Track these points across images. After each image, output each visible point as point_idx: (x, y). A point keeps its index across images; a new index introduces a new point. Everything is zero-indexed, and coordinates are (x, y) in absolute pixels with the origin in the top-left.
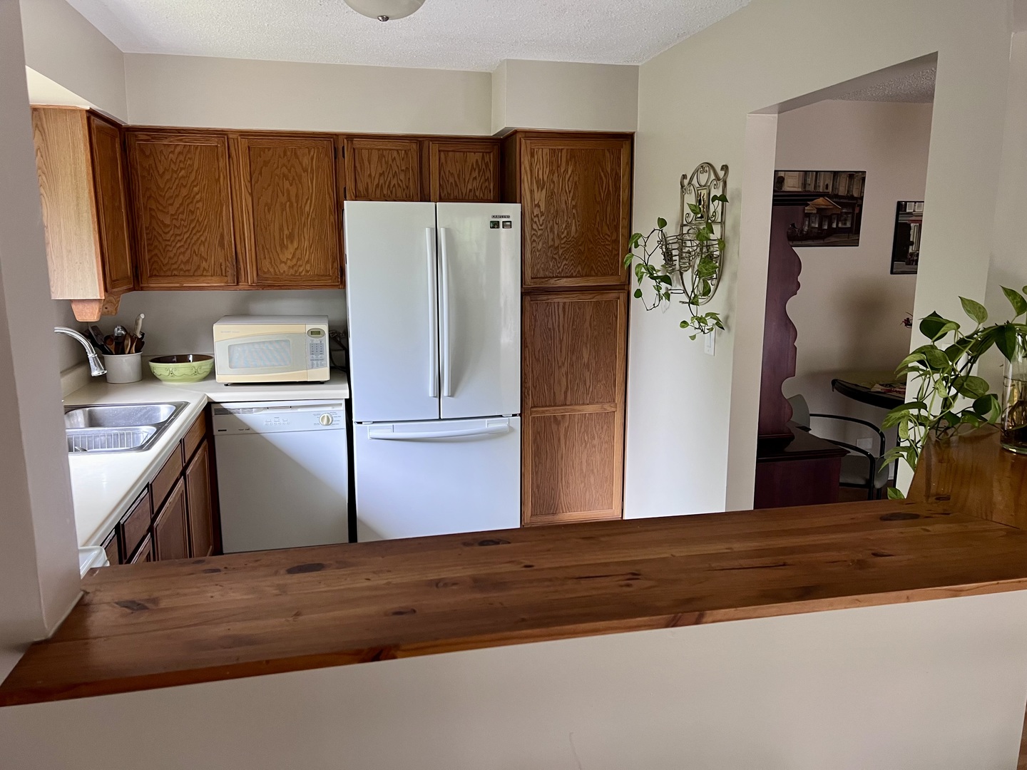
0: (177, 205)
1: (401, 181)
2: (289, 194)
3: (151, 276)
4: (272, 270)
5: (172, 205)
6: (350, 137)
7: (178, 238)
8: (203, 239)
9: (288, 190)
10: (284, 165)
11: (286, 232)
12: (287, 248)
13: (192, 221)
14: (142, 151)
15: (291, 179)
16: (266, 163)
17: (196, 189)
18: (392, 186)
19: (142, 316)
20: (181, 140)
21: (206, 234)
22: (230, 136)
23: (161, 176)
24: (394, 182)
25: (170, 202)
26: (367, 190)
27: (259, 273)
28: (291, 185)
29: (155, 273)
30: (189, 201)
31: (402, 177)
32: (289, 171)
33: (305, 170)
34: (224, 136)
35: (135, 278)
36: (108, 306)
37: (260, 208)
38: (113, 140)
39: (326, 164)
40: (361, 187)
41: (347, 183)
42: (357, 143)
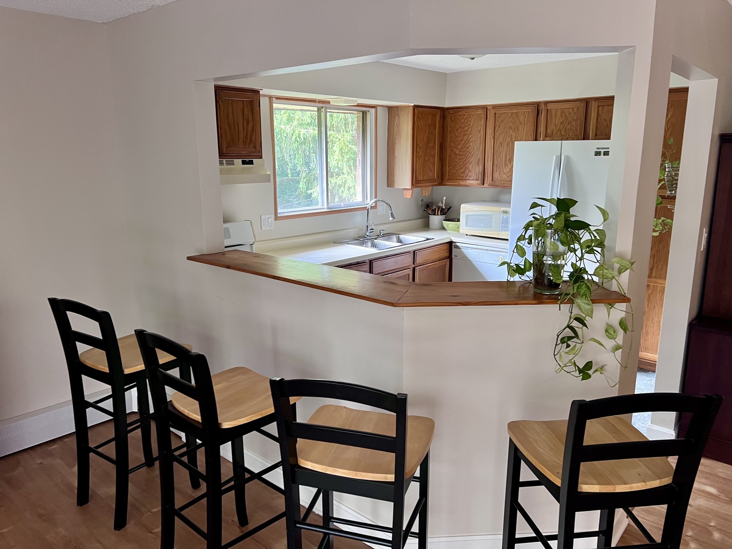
0: (462, 144)
1: (573, 126)
2: (511, 137)
3: (448, 179)
4: (499, 178)
5: (460, 144)
6: (546, 103)
7: (461, 160)
8: (471, 161)
9: (511, 135)
10: (511, 121)
11: (508, 157)
12: (507, 166)
13: (467, 152)
14: (451, 119)
15: (513, 128)
16: (502, 121)
17: (470, 136)
18: (567, 128)
19: (445, 198)
20: (466, 112)
21: (472, 159)
22: (488, 108)
23: (457, 130)
24: (569, 127)
25: (459, 143)
26: (552, 132)
27: (494, 179)
28: (513, 132)
29: (450, 177)
30: (467, 142)
31: (574, 124)
32: (513, 124)
33: (521, 123)
34: (485, 108)
35: (442, 179)
36: (426, 192)
37: (497, 145)
38: (434, 116)
39: (532, 119)
40: (549, 131)
41: (542, 129)
42: (550, 106)
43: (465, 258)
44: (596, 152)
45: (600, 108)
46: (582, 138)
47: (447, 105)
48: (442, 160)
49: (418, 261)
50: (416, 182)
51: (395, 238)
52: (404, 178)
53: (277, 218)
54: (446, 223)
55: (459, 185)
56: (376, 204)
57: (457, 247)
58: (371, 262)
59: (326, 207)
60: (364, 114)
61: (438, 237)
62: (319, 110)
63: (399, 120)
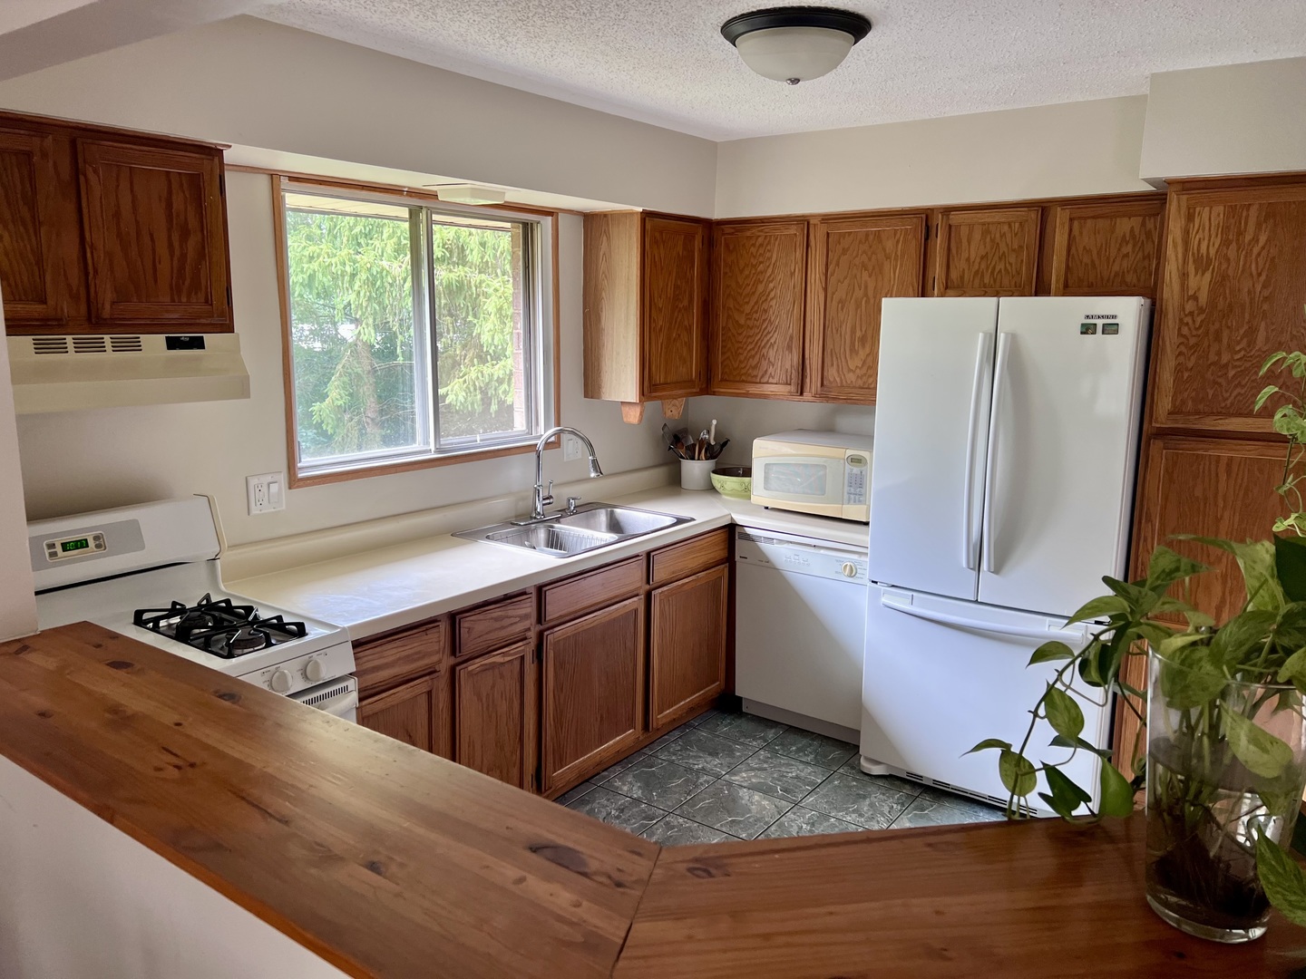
0: (752, 303)
1: (1011, 264)
2: (866, 287)
3: (722, 380)
4: (838, 380)
5: (748, 303)
6: (947, 211)
7: (749, 340)
8: (772, 341)
9: (866, 282)
10: (864, 252)
11: (858, 334)
12: (857, 353)
13: (764, 320)
14: (727, 246)
15: (871, 268)
16: (845, 251)
17: (771, 285)
18: (997, 271)
19: (714, 422)
20: (762, 231)
21: (776, 335)
22: (811, 222)
23: (741, 271)
24: (1001, 266)
25: (747, 300)
26: (962, 278)
27: (825, 383)
28: (870, 276)
29: (726, 377)
30: (763, 299)
31: (1012, 259)
32: (870, 259)
33: (888, 257)
34: (804, 222)
35: (707, 382)
36: (674, 410)
37: (833, 306)
38: (689, 238)
39: (914, 247)
40: (954, 275)
41: (937, 270)
42: (955, 218)
43: (766, 564)
44: (1083, 325)
45: (1076, 223)
46: (1033, 292)
47: (718, 214)
48: (708, 337)
49: (659, 574)
50: (650, 387)
51: (602, 517)
52: (622, 380)
53: (294, 481)
54: (718, 480)
55: (747, 395)
56: (559, 438)
57: (748, 537)
58: (540, 590)
59: (432, 447)
60: (528, 229)
61: (703, 514)
62: (414, 214)
63: (609, 246)
